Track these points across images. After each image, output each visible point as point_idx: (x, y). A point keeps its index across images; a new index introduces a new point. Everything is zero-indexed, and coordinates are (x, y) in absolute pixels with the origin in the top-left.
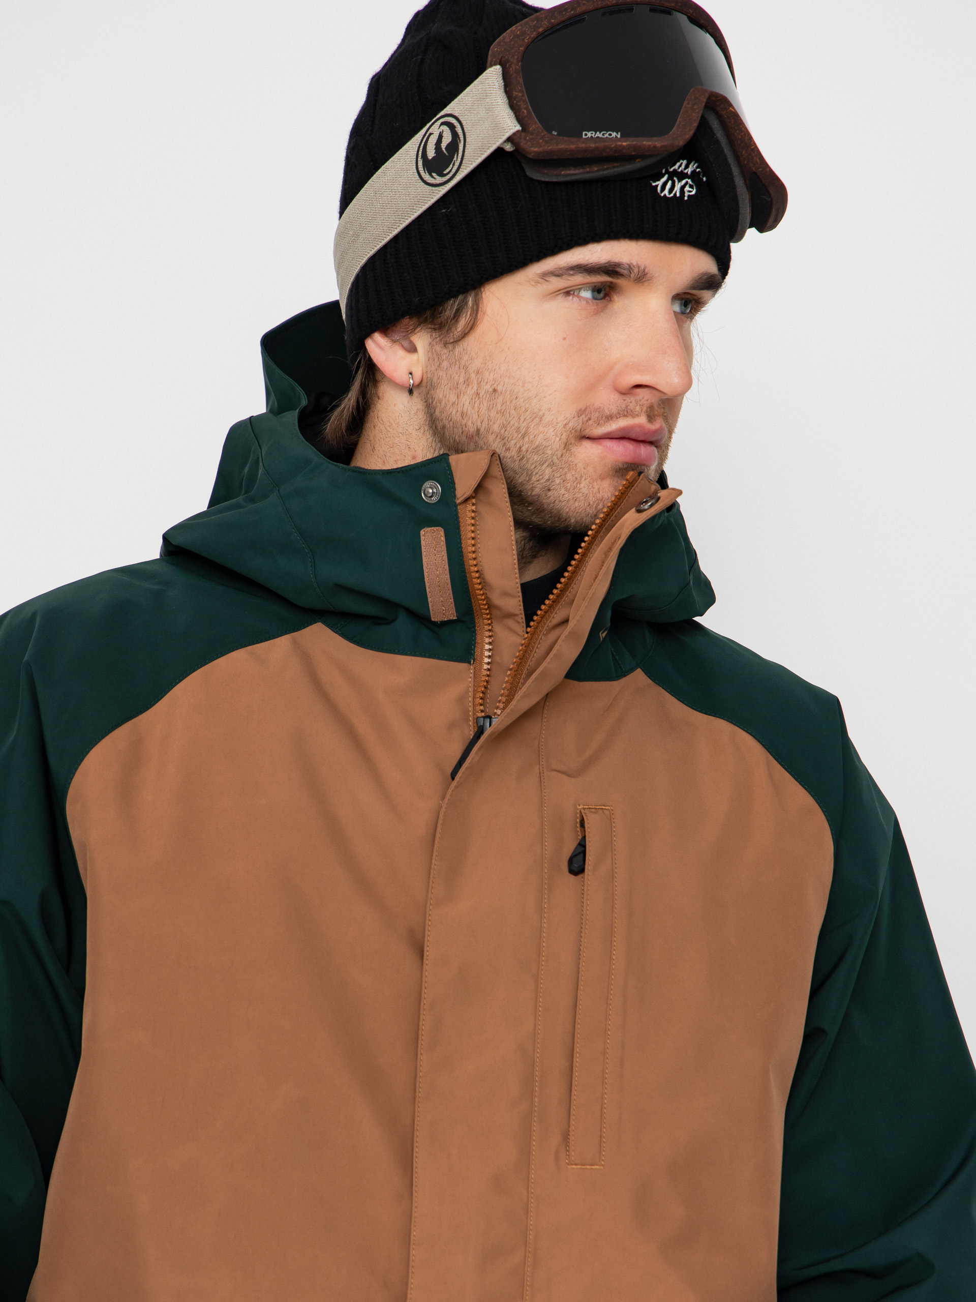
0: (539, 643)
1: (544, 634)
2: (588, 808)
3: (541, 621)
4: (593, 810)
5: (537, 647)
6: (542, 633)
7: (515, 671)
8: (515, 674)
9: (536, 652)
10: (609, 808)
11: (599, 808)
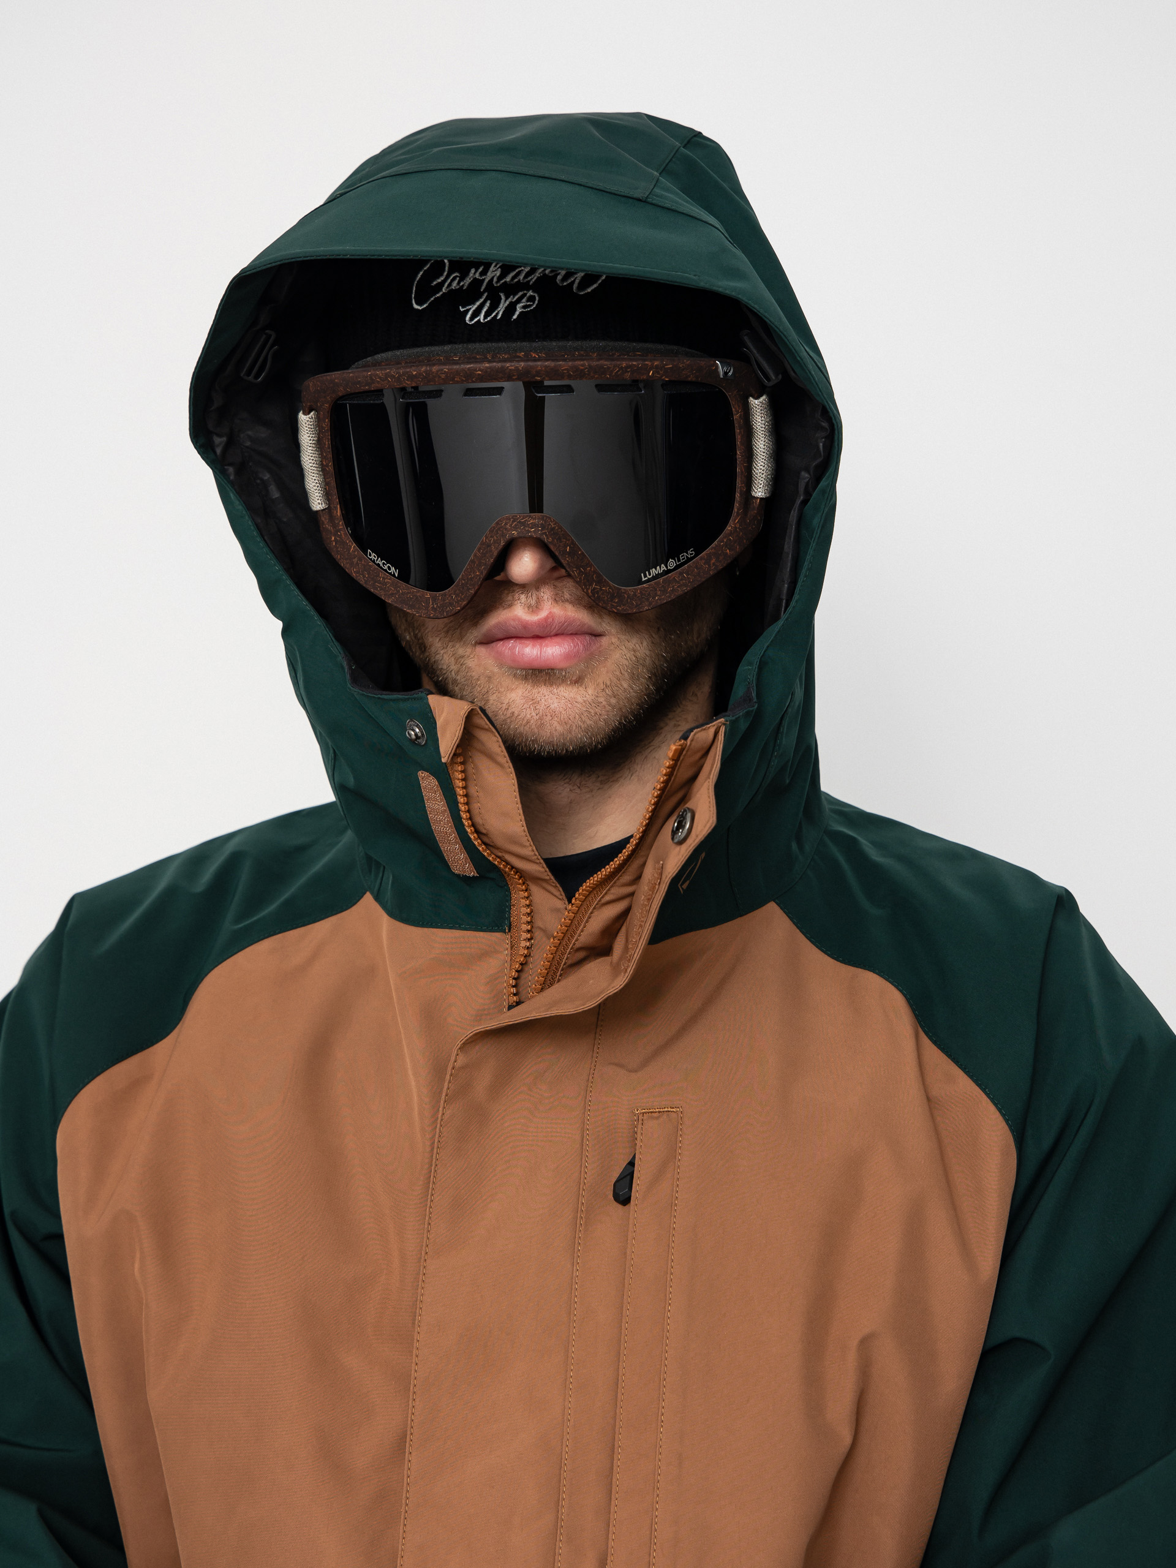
2: (648, 1112)
4: (655, 1115)
10: (677, 1110)
11: (664, 1112)
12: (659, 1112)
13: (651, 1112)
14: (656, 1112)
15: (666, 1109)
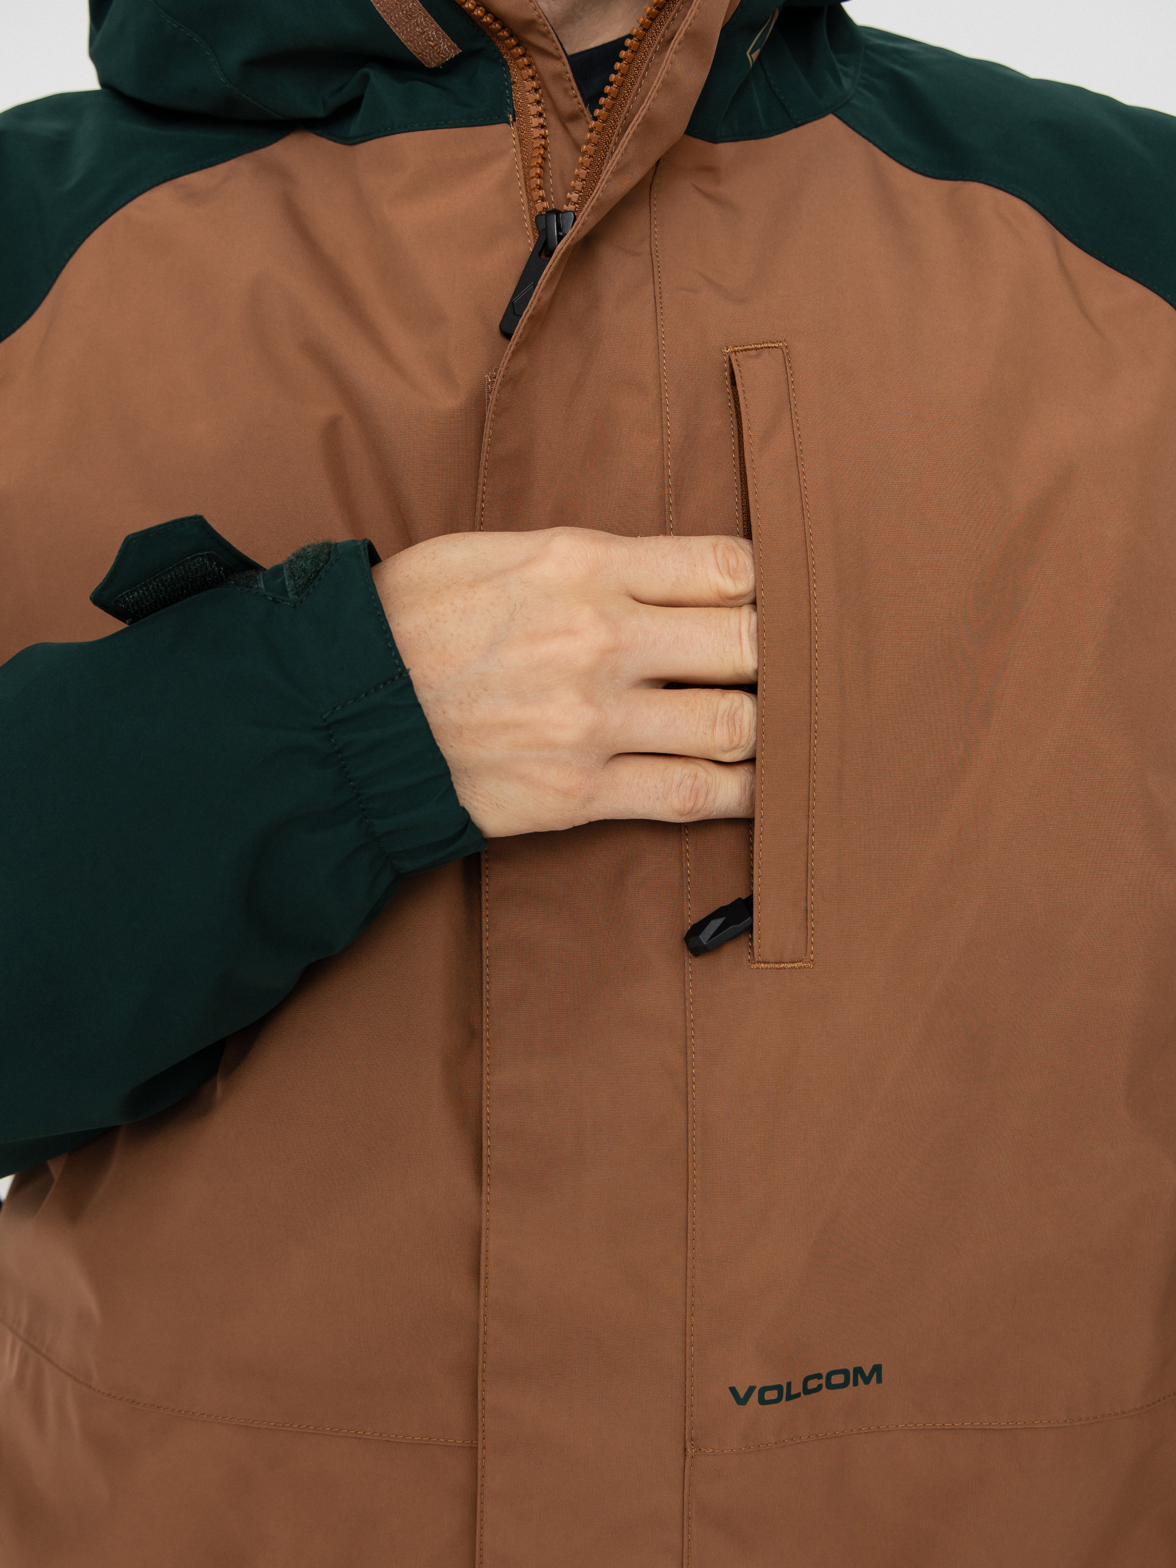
0: (647, 69)
1: (655, 51)
2: (742, 351)
3: (651, 25)
4: (753, 353)
5: (644, 77)
6: (653, 49)
7: (604, 122)
8: (604, 127)
9: (640, 86)
10: (781, 344)
11: (762, 348)
12: (756, 349)
13: (746, 350)
14: (752, 349)
15: (766, 345)
